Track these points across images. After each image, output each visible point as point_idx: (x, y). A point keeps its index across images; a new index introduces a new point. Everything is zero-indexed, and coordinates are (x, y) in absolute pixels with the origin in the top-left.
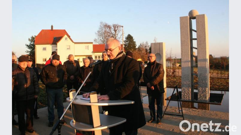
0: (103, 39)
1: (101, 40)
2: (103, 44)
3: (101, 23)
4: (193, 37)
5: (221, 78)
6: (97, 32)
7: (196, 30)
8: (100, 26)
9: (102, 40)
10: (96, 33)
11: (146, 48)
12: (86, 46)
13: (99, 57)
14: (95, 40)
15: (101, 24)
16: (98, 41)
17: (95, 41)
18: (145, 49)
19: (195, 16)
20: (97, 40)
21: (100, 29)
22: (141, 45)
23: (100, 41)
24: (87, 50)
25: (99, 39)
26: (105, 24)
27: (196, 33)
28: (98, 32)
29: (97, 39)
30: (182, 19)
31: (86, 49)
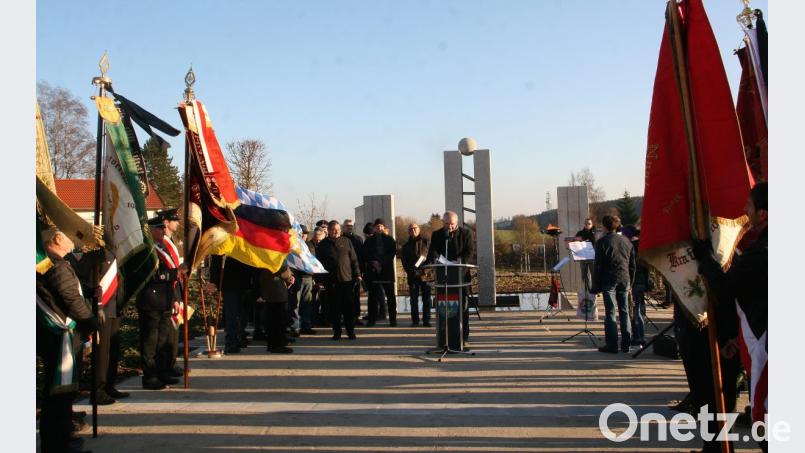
7: (471, 177)
19: (471, 150)
27: (472, 182)
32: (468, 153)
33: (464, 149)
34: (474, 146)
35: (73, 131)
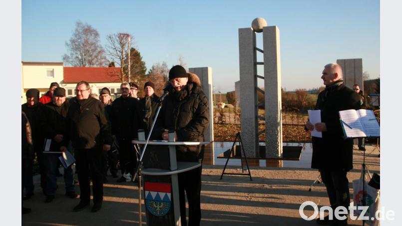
0: (82, 56)
1: (77, 57)
2: (82, 66)
3: (79, 24)
4: (258, 61)
5: (298, 125)
6: (69, 43)
7: (263, 50)
8: (77, 30)
9: (80, 57)
10: (67, 44)
11: (163, 74)
12: (48, 71)
13: (70, 92)
14: (66, 58)
15: (79, 26)
16: (71, 60)
17: (64, 59)
18: (162, 77)
19: (261, 27)
20: (69, 57)
21: (76, 36)
22: (153, 68)
23: (75, 60)
24: (52, 77)
25: (74, 56)
26: (86, 27)
27: (263, 54)
28: (71, 41)
29: (70, 55)
30: (241, 31)
31: (48, 76)
32: (260, 31)
33: (255, 28)
34: (264, 23)
35: (92, 44)
